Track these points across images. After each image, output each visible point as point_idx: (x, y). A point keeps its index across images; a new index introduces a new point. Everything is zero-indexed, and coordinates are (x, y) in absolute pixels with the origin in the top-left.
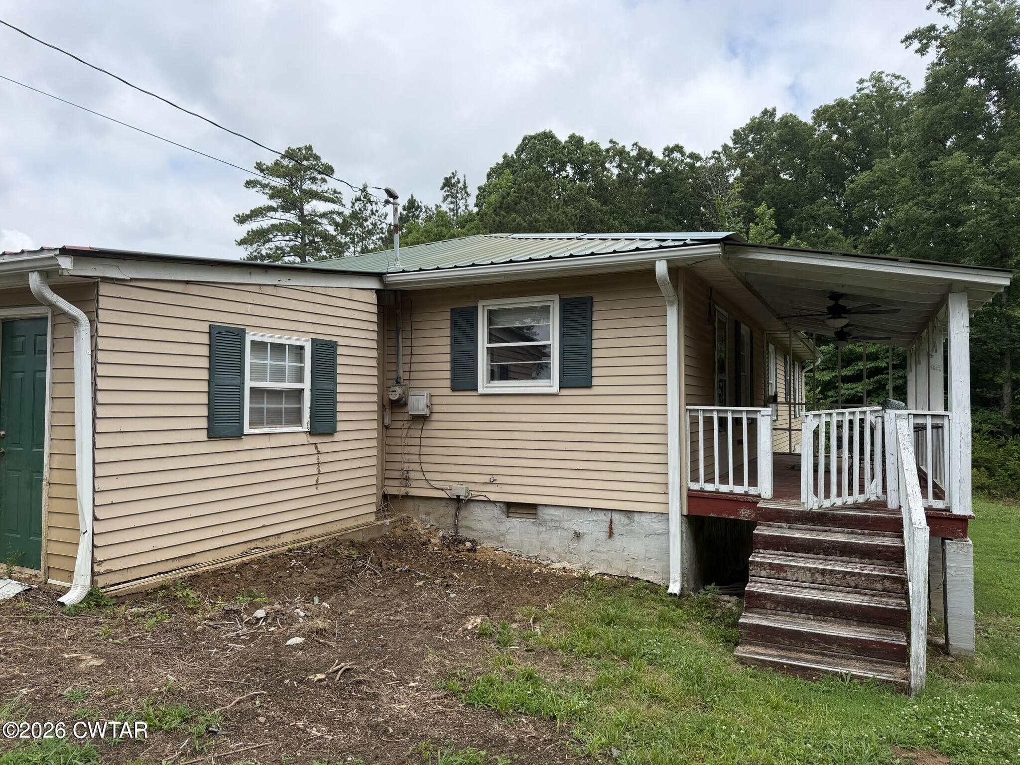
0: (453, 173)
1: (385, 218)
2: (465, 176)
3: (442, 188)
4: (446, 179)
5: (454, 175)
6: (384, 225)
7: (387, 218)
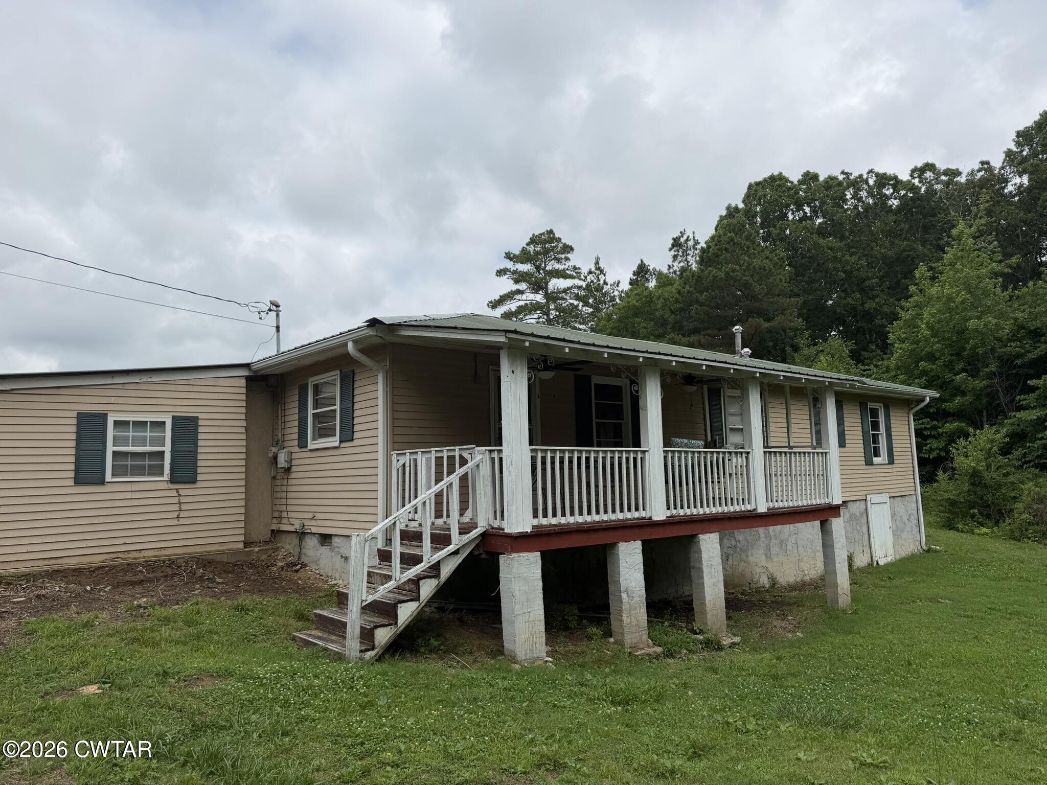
0: (681, 232)
1: (618, 286)
2: (694, 233)
3: (670, 250)
4: (674, 239)
5: (682, 234)
6: (616, 293)
7: (620, 285)
